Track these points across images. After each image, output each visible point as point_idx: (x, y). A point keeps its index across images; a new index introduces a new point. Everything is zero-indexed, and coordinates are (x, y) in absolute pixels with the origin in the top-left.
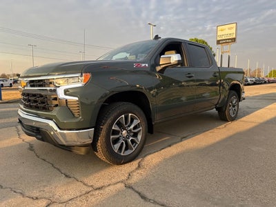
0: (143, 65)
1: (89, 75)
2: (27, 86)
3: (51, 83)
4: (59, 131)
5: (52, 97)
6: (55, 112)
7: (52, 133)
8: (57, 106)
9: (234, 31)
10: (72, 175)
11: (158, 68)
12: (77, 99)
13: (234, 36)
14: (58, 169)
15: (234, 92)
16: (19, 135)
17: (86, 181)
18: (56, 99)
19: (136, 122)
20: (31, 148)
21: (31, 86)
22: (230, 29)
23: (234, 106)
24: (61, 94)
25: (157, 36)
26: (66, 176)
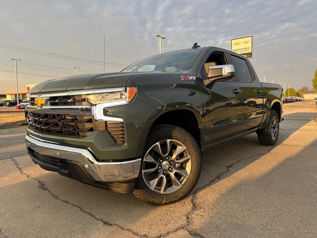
0: (191, 78)
1: (135, 90)
2: (46, 104)
3: (84, 100)
4: (96, 163)
5: (85, 118)
6: (90, 138)
7: (87, 166)
8: (91, 130)
9: (249, 45)
10: (112, 222)
11: (207, 82)
12: (121, 120)
13: (250, 51)
14: (90, 214)
15: (274, 111)
16: (20, 169)
17: (133, 228)
18: (90, 121)
19: (180, 149)
20: (42, 186)
21: (52, 104)
22: (245, 42)
23: (274, 128)
24: (98, 114)
25: (196, 44)
26: (106, 223)
